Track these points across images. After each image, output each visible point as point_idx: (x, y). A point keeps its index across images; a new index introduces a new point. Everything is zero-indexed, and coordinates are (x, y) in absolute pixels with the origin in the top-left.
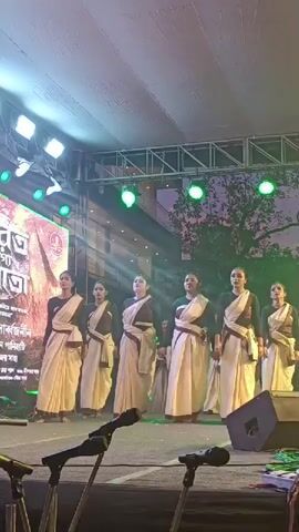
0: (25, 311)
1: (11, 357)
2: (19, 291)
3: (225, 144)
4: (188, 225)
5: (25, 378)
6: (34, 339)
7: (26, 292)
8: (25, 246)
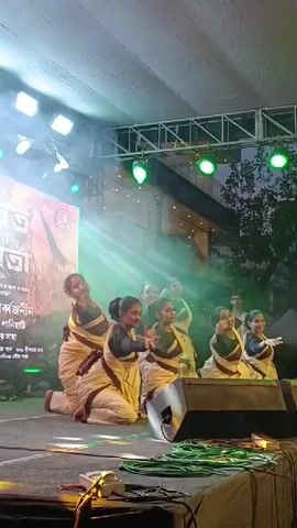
0: (26, 290)
1: (8, 335)
2: (18, 269)
3: (237, 116)
4: (241, 201)
5: (26, 357)
6: (38, 317)
7: (27, 270)
8: (26, 224)
